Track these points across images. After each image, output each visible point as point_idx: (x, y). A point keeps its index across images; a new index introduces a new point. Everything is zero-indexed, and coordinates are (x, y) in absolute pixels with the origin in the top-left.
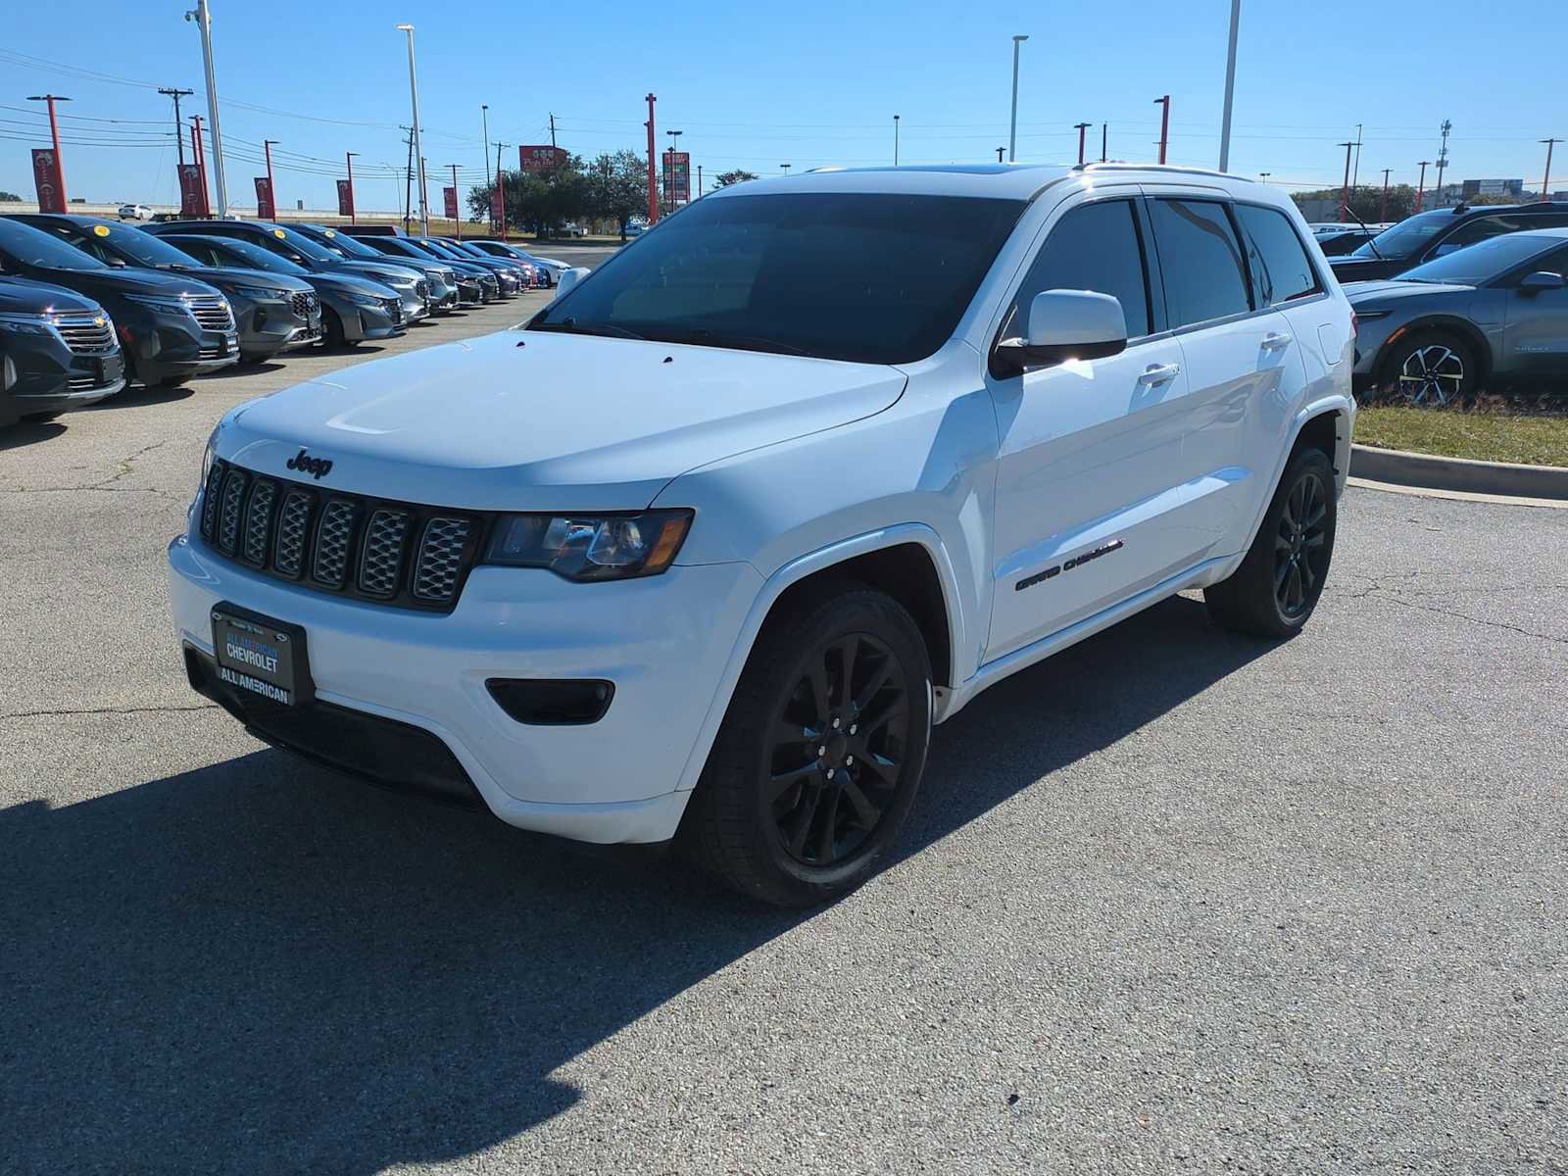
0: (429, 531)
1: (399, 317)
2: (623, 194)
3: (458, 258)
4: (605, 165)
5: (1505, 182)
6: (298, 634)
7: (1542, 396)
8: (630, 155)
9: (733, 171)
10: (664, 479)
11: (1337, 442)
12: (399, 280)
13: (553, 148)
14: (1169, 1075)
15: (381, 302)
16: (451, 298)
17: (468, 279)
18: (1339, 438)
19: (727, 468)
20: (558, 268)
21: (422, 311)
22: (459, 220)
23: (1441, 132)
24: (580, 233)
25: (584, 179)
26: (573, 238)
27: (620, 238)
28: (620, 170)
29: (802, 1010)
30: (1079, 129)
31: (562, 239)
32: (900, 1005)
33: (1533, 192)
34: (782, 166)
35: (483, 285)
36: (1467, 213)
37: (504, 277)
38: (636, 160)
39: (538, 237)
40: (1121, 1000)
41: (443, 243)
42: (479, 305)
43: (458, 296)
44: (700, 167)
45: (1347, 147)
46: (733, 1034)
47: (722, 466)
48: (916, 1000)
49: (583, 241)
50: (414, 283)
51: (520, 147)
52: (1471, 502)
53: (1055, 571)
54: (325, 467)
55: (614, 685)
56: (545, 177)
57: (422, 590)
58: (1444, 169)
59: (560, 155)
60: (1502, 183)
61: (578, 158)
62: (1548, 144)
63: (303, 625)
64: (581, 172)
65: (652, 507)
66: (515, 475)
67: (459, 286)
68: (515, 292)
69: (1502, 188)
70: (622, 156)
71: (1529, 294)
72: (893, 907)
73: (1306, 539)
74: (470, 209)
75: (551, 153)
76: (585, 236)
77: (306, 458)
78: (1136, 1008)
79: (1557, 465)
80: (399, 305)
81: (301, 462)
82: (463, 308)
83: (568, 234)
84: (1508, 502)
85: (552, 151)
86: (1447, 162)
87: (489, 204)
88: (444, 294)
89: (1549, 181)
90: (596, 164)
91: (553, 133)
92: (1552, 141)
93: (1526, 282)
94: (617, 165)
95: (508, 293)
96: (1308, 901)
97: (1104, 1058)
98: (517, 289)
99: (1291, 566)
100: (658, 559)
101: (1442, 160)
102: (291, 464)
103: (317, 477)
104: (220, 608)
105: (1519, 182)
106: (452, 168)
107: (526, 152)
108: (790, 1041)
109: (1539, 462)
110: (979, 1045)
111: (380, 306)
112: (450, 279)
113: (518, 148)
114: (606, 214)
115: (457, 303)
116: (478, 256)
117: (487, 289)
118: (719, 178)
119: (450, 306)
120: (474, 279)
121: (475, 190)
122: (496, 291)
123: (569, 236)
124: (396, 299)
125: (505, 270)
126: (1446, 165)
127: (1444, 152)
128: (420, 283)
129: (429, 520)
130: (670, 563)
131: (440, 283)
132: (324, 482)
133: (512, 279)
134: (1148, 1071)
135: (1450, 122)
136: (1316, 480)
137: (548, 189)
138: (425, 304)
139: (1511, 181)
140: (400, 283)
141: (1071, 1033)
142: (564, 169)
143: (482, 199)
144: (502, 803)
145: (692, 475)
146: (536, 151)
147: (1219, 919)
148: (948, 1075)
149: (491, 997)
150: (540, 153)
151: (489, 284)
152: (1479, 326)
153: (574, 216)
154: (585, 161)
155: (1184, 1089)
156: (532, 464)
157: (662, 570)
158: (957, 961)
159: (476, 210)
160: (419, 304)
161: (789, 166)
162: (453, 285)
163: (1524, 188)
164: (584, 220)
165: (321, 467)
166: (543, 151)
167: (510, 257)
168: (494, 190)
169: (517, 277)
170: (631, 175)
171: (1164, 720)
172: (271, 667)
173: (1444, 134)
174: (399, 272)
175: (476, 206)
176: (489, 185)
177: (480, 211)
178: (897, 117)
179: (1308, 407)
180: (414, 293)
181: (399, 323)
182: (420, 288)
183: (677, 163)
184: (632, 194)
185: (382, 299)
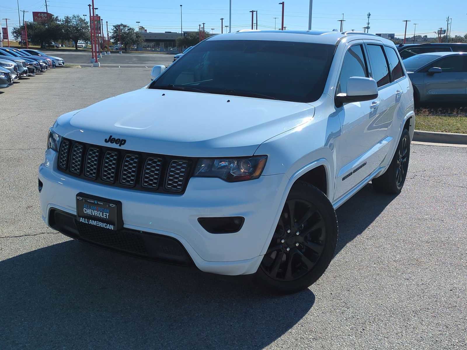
0: (171, 165)
1: (11, 80)
2: (76, 31)
3: (21, 56)
4: (67, 20)
5: (389, 34)
6: (119, 204)
7: (439, 109)
8: (78, 17)
9: (119, 24)
10: (258, 145)
11: (410, 127)
12: (6, 65)
13: (47, 13)
14: (444, 341)
15: (4, 74)
16: (25, 72)
17: (30, 65)
18: (411, 126)
19: (276, 140)
20: (58, 60)
21: (16, 78)
22: (9, 40)
23: (367, 17)
24: (58, 46)
25: (60, 25)
26: (55, 48)
27: (75, 49)
28: (74, 22)
29: (315, 330)
30: (251, 13)
31: (51, 48)
32: (346, 325)
33: (398, 38)
34: (137, 22)
35: (35, 67)
36: (403, 47)
37: (41, 63)
38: (80, 18)
39: (41, 48)
40: (416, 318)
41: (14, 50)
42: (34, 74)
43: (28, 71)
44: (107, 22)
45: (340, 22)
46: (297, 340)
47: (274, 140)
48: (350, 323)
49: (59, 49)
50: (13, 66)
51: (33, 12)
52: (429, 146)
53: (351, 174)
54: (123, 142)
55: (244, 218)
56: (43, 24)
57: (168, 186)
58: (369, 29)
59: (50, 16)
60: (388, 35)
61: (57, 17)
62: (406, 22)
63: (121, 201)
64: (58, 23)
65: (254, 155)
66: (203, 144)
67: (27, 67)
68: (46, 70)
69: (388, 37)
70: (75, 17)
71: (431, 74)
72: (324, 292)
73: (403, 160)
74: (13, 36)
75: (46, 15)
76: (61, 47)
77: (113, 138)
78: (422, 320)
79: (452, 133)
80: (10, 75)
81: (111, 140)
82: (29, 76)
83: (53, 46)
84: (441, 145)
85: (46, 14)
86: (370, 27)
87: (21, 34)
88: (23, 71)
89: (406, 34)
90: (64, 20)
91: (46, 7)
92: (407, 21)
93: (430, 70)
94: (73, 20)
95: (43, 70)
96: (455, 281)
97: (421, 337)
98: (47, 68)
99: (399, 170)
100: (257, 173)
101: (368, 26)
102: (106, 141)
103: (120, 146)
104: (80, 195)
105: (393, 35)
106: (5, 20)
107: (35, 14)
108: (317, 341)
109: (446, 132)
110: (380, 337)
111: (3, 75)
112: (25, 65)
113: (32, 13)
114: (68, 39)
115: (28, 74)
116: (28, 55)
117: (37, 68)
118: (114, 26)
119: (25, 75)
120: (32, 65)
121: (15, 29)
122: (39, 69)
123: (54, 47)
124: (9, 73)
125: (42, 61)
126: (370, 28)
127: (368, 24)
128: (15, 66)
129: (172, 160)
130: (260, 175)
131: (21, 66)
132: (123, 147)
133: (45, 65)
134: (437, 340)
135: (370, 13)
136: (406, 140)
137: (45, 29)
138: (17, 75)
139: (391, 34)
140: (7, 66)
141: (406, 330)
142: (52, 21)
143: (17, 32)
144: (200, 263)
145: (265, 143)
146: (39, 14)
147: (431, 289)
148: (376, 347)
149: (204, 334)
150: (41, 15)
151: (37, 66)
152: (415, 85)
153: (56, 40)
154: (59, 18)
155: (451, 345)
156: (210, 140)
157: (258, 177)
158: (356, 309)
159: (15, 36)
160: (15, 75)
161: (139, 22)
162: (26, 67)
163: (395, 37)
164: (60, 41)
165: (122, 142)
166: (42, 14)
167: (38, 55)
168: (23, 28)
169: (46, 64)
170: (79, 24)
171: (374, 223)
172: (106, 216)
173: (368, 18)
174: (7, 62)
175: (15, 35)
176: (20, 27)
177: (17, 37)
178: (181, 6)
179: (407, 115)
180: (13, 70)
181: (11, 82)
182: (15, 68)
183: (96, 20)
184: (80, 32)
185: (4, 73)
